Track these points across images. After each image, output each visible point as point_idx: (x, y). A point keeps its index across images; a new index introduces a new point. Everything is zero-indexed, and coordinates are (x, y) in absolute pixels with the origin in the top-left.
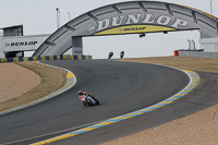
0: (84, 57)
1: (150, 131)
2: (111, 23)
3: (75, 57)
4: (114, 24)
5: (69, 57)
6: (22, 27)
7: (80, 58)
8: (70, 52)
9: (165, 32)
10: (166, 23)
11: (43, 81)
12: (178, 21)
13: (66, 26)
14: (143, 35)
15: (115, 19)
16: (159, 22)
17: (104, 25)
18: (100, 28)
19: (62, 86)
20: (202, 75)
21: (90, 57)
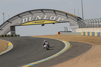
0: (16, 36)
3: (12, 36)
4: (30, 20)
5: (9, 36)
7: (14, 35)
8: (9, 33)
9: (54, 23)
13: (7, 21)
14: (43, 25)
15: (30, 18)
18: (23, 22)
19: (6, 49)
20: (71, 43)
21: (19, 35)
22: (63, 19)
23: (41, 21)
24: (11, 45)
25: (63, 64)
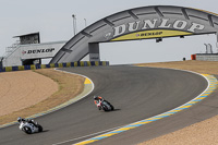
0: (101, 63)
1: (169, 135)
2: (127, 29)
3: (93, 64)
4: (131, 29)
5: (86, 64)
6: (38, 34)
7: (97, 63)
8: (87, 59)
9: (182, 36)
10: (182, 28)
11: (61, 88)
12: (195, 26)
13: (83, 32)
14: (159, 40)
15: (131, 25)
16: (175, 26)
17: (120, 30)
18: (117, 34)
19: (80, 93)
21: (107, 63)
22: (202, 27)
23: (155, 31)
24: (89, 85)
25: (203, 124)
